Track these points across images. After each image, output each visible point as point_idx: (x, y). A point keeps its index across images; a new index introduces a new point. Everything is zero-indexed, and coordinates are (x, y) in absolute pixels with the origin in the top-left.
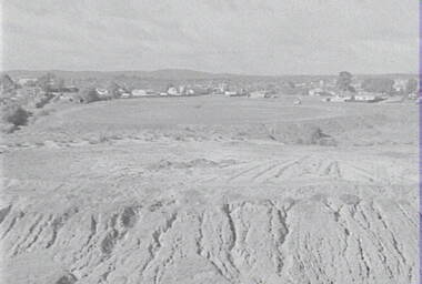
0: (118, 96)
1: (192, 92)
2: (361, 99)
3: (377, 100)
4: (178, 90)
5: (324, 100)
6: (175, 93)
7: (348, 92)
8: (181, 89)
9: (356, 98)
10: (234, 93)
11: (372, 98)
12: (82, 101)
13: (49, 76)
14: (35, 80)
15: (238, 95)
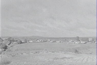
0: (26, 42)
1: (43, 41)
2: (82, 43)
3: (86, 43)
4: (40, 41)
5: (74, 43)
6: (39, 41)
7: (79, 41)
8: (40, 40)
9: (81, 42)
10: (53, 41)
11: (85, 43)
12: (18, 43)
13: (10, 38)
14: (7, 39)
15: (53, 42)
